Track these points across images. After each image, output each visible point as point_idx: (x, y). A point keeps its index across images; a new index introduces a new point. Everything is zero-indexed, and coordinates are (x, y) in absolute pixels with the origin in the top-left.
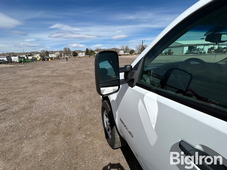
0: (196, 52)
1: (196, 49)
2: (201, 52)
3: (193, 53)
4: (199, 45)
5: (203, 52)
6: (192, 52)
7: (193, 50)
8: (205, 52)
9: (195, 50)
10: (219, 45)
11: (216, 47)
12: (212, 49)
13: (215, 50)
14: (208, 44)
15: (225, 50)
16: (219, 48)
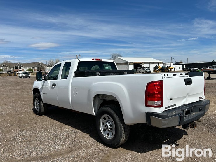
0: (141, 70)
1: (142, 68)
2: (147, 71)
3: (140, 72)
4: (144, 63)
5: (149, 71)
6: (138, 70)
7: (139, 69)
8: (151, 71)
9: (140, 69)
10: (163, 64)
11: (161, 66)
12: (157, 67)
13: (160, 69)
14: (153, 63)
15: (168, 69)
16: (163, 67)
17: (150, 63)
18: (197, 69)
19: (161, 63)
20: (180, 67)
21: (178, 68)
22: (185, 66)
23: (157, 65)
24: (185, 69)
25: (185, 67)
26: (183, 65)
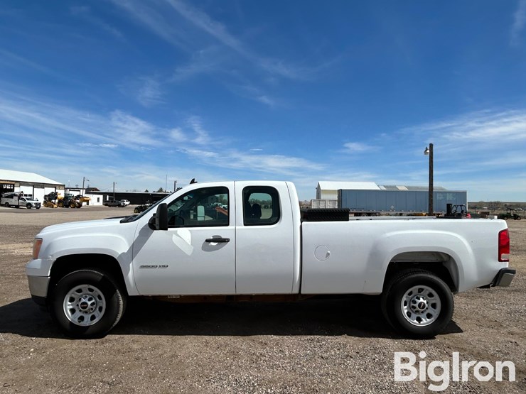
0: (13, 201)
1: (14, 195)
2: (30, 204)
3: (8, 205)
4: (20, 185)
5: (35, 203)
6: (4, 200)
7: (6, 197)
8: (39, 204)
9: (11, 197)
10: (66, 189)
11: (61, 194)
12: (53, 196)
13: (60, 201)
14: (42, 186)
15: (78, 201)
16: (67, 197)
17: (35, 185)
18: (128, 203)
19: (61, 187)
20: (98, 199)
21: (95, 201)
22: (108, 197)
23: (53, 190)
24: (108, 203)
25: (108, 199)
26: (104, 194)
